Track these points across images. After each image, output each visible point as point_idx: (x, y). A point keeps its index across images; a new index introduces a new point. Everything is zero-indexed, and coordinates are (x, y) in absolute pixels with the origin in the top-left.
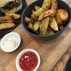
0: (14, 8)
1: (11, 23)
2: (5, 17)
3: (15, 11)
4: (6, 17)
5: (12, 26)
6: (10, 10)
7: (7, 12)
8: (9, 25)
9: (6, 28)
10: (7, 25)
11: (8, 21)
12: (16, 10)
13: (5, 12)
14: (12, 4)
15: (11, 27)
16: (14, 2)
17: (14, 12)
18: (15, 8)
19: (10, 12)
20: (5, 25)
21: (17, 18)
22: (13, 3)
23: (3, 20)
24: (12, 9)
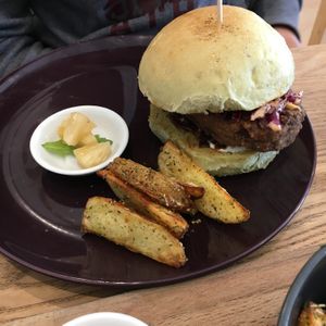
0: (229, 149)
1: (165, 233)
2: (150, 177)
3: (224, 165)
4: (160, 182)
5: (164, 254)
6: (203, 144)
7: (178, 147)
8: (148, 233)
9: (118, 242)
10: (139, 231)
11: (154, 209)
12: (236, 165)
13: (167, 137)
14: (235, 127)
15: (155, 256)
16: (258, 120)
17: (218, 168)
18: (233, 151)
19: (194, 153)
20: (127, 221)
21: (214, 214)
22: (247, 126)
23: (132, 186)
24: (212, 146)
